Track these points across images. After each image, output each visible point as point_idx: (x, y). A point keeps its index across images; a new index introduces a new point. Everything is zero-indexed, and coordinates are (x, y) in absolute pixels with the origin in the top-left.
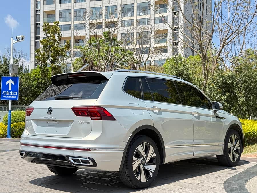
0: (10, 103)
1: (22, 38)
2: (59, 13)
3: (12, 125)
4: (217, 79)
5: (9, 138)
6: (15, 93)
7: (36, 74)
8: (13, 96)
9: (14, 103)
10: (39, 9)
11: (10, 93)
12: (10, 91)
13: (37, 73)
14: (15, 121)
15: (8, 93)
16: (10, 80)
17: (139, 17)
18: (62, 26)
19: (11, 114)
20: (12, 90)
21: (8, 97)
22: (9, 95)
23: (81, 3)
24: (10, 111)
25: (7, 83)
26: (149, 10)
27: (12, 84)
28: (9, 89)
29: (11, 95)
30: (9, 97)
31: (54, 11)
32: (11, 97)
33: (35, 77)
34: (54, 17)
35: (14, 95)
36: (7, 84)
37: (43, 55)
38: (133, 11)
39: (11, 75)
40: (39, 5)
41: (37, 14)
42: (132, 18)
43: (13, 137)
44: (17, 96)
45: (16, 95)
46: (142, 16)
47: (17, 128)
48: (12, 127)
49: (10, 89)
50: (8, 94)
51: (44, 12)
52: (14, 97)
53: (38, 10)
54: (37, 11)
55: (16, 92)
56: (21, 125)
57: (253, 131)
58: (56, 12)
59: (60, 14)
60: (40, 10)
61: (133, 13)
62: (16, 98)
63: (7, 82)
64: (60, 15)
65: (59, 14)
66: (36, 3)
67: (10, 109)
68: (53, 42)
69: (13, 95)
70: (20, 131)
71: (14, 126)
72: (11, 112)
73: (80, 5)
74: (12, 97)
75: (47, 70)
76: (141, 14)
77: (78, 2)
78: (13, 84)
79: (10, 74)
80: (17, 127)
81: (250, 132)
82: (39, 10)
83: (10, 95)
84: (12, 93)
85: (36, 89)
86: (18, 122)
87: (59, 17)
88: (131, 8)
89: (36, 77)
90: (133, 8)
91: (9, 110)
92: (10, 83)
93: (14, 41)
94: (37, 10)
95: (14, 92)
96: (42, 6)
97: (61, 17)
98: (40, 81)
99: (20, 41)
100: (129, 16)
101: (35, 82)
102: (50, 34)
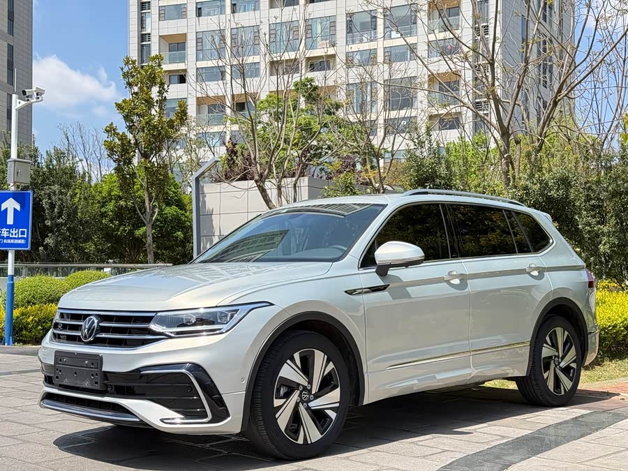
0: (11, 256)
1: (37, 94)
2: (197, 39)
3: (16, 313)
4: (526, 188)
5: (9, 344)
6: (23, 233)
7: (114, 187)
8: (18, 238)
9: (19, 257)
10: (148, 31)
11: (9, 232)
12: (10, 227)
13: (114, 184)
14: (29, 302)
15: (6, 233)
16: (11, 199)
17: (389, 43)
18: (204, 71)
19: (13, 284)
20: (16, 225)
21: (5, 241)
22: (8, 238)
23: (247, 13)
24: (12, 277)
25: (4, 206)
26: (414, 23)
27: (15, 209)
28: (8, 223)
29: (14, 236)
30: (9, 241)
31: (185, 35)
32: (12, 241)
33: (110, 195)
34: (185, 50)
35: (20, 236)
36: (2, 210)
37: (122, 139)
38: (375, 29)
39: (13, 188)
40: (148, 21)
41: (144, 43)
42: (372, 45)
43: (19, 341)
44: (26, 239)
45: (25, 236)
46: (397, 41)
47: (29, 320)
48: (18, 317)
49: (10, 221)
50: (5, 235)
51: (162, 39)
52: (19, 242)
53: (145, 34)
54: (143, 37)
55: (26, 230)
56: (39, 312)
57: (622, 322)
58: (189, 37)
59: (199, 41)
60: (152, 35)
61: (375, 33)
62: (25, 245)
63: (2, 205)
64: (199, 44)
65: (197, 43)
66: (142, 17)
67: (10, 272)
68: (146, 106)
69: (17, 236)
70: (37, 327)
71: (23, 314)
72: (12, 280)
73: (246, 18)
74: (16, 241)
75: (133, 175)
76: (394, 34)
77: (241, 10)
78: (18, 208)
79: (12, 184)
80: (29, 316)
81: (615, 326)
82: (149, 34)
83: (11, 236)
84: (14, 232)
85: (112, 223)
86: (34, 304)
87: (197, 50)
88: (368, 22)
89: (112, 194)
90: (374, 20)
91: (9, 274)
92: (11, 205)
93: (19, 103)
94: (143, 35)
95: (20, 230)
96: (156, 25)
97: (199, 48)
98: (122, 203)
99: (32, 101)
100: (365, 40)
101: (111, 206)
102: (139, 85)
